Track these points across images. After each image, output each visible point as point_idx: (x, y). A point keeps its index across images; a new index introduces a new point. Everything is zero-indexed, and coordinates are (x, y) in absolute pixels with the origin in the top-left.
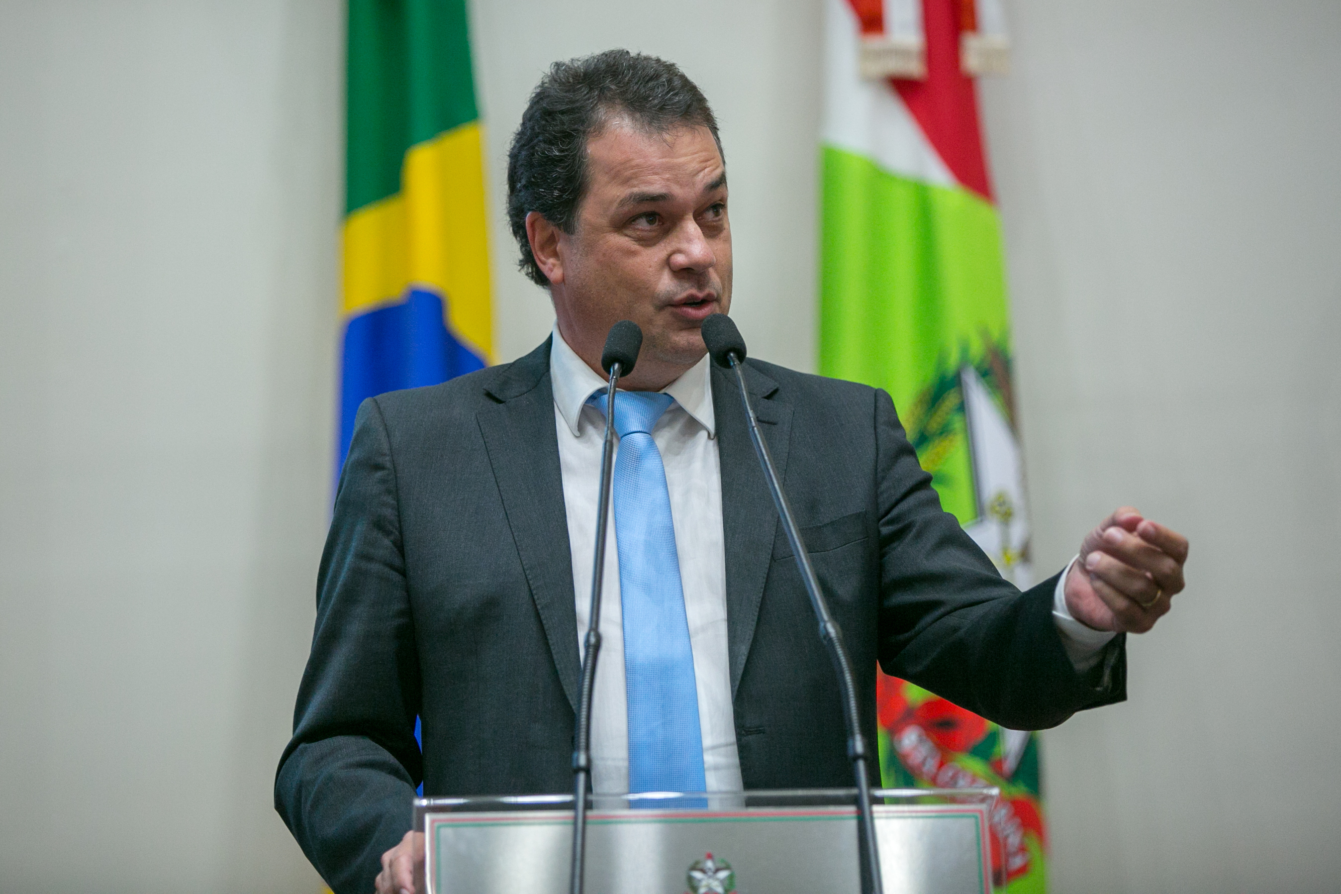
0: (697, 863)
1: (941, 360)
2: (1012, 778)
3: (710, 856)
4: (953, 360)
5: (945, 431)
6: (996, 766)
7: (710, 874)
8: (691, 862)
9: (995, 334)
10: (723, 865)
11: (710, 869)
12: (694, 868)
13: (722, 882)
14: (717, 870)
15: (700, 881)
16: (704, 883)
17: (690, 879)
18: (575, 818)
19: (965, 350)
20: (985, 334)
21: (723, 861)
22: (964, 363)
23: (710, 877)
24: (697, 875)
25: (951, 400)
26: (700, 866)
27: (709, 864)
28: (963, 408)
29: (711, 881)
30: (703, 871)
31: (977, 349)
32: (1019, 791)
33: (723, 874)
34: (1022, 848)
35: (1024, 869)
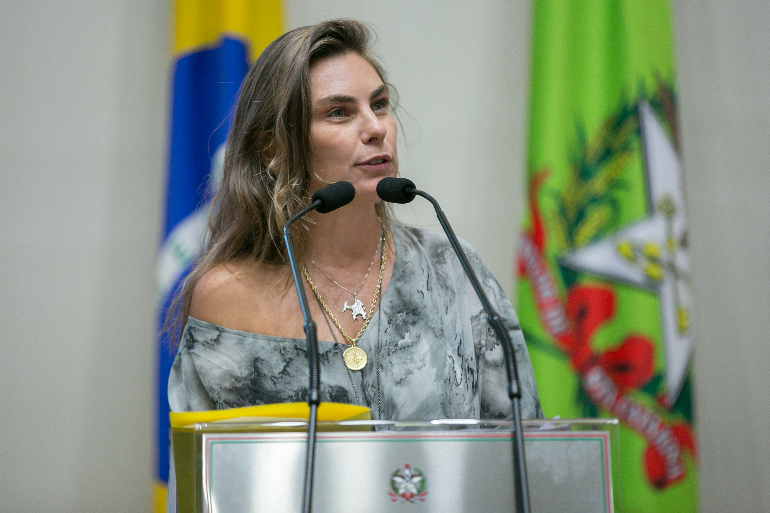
0: (398, 471)
1: (623, 93)
2: (673, 409)
3: (407, 466)
4: (633, 94)
5: (625, 148)
6: (661, 400)
7: (408, 479)
8: (394, 470)
9: (664, 75)
10: (417, 473)
11: (407, 476)
12: (396, 474)
13: (415, 484)
14: (413, 476)
15: (400, 484)
16: (403, 486)
17: (393, 482)
19: (642, 86)
20: (657, 76)
21: (417, 470)
22: (642, 95)
23: (407, 482)
24: (398, 480)
25: (630, 125)
26: (401, 473)
27: (407, 472)
28: (640, 132)
29: (408, 484)
30: (402, 477)
31: (651, 86)
32: (678, 419)
33: (417, 480)
34: (680, 461)
35: (681, 478)
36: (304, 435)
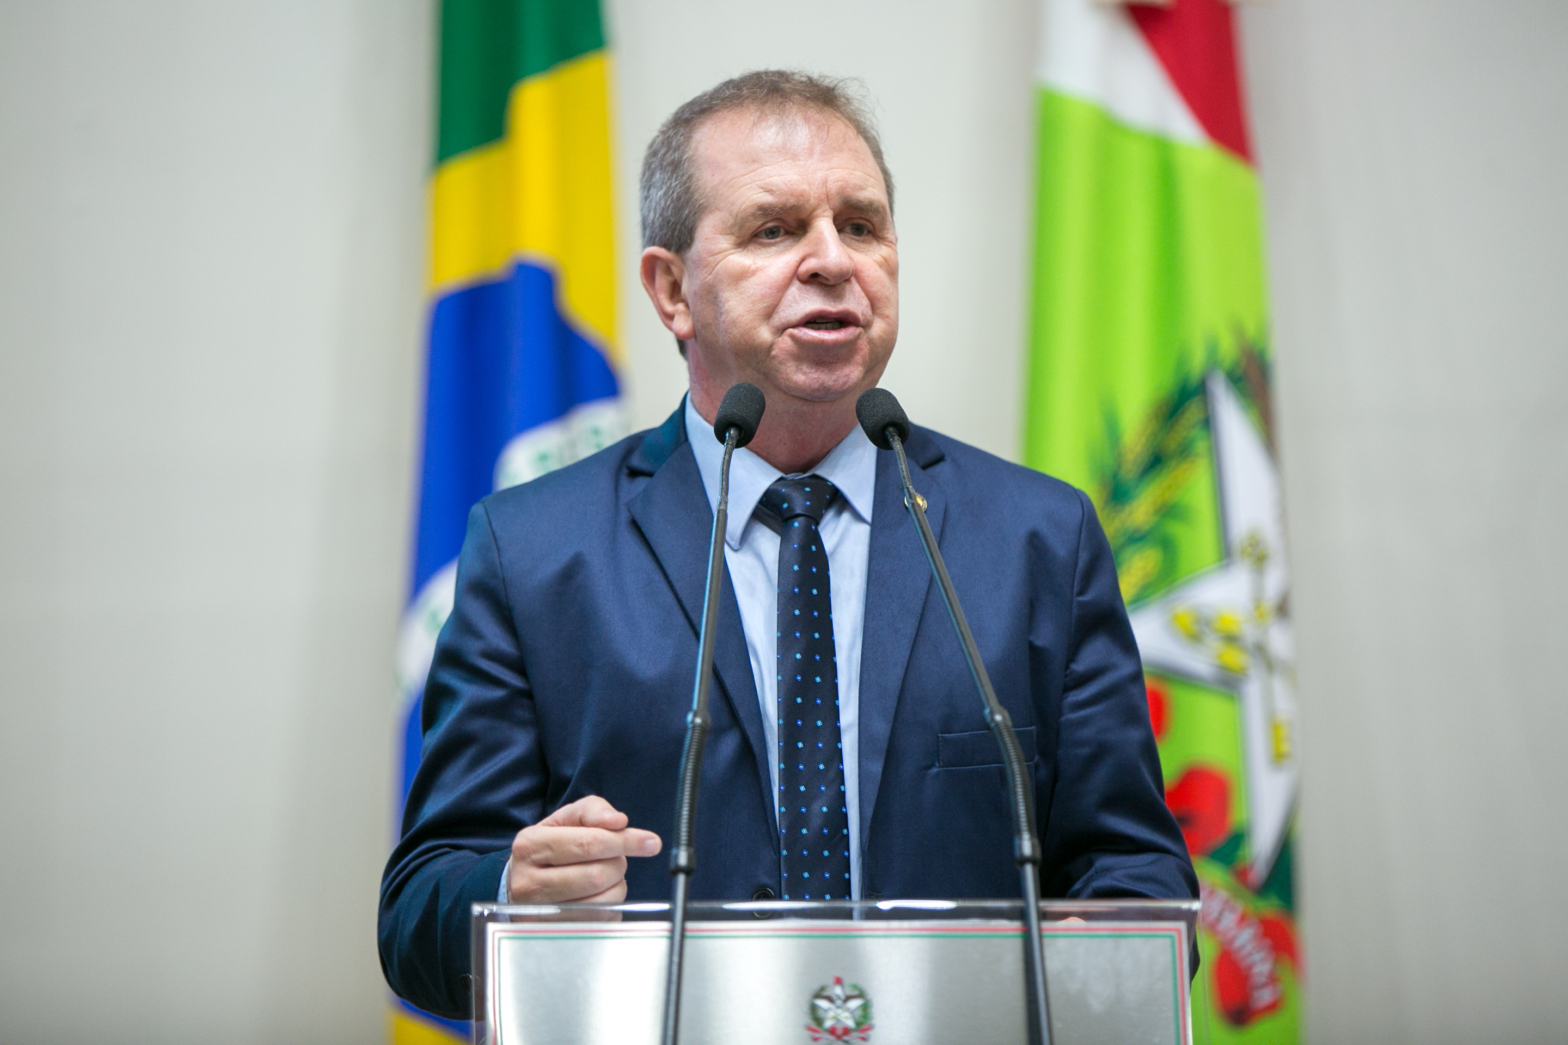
0: (823, 989)
1: (1182, 361)
2: (1262, 890)
3: (839, 981)
4: (1197, 362)
5: (1185, 452)
6: (1241, 875)
7: (839, 1002)
8: (815, 987)
9: (1251, 330)
10: (856, 993)
11: (839, 997)
12: (819, 995)
13: (852, 1012)
14: (848, 998)
15: (826, 1011)
16: (831, 1014)
17: (814, 1009)
18: (672, 931)
19: (1212, 349)
20: (1239, 331)
21: (855, 987)
22: (1212, 363)
23: (838, 1007)
24: (823, 1004)
25: (1193, 413)
26: (826, 993)
27: (838, 991)
28: (1209, 423)
29: (839, 1011)
30: (830, 999)
31: (1228, 349)
32: (1269, 907)
33: (854, 1004)
34: (1273, 979)
35: (1273, 1007)
36: (665, 925)
